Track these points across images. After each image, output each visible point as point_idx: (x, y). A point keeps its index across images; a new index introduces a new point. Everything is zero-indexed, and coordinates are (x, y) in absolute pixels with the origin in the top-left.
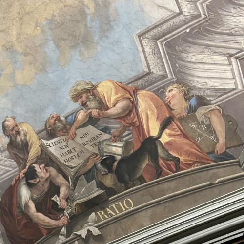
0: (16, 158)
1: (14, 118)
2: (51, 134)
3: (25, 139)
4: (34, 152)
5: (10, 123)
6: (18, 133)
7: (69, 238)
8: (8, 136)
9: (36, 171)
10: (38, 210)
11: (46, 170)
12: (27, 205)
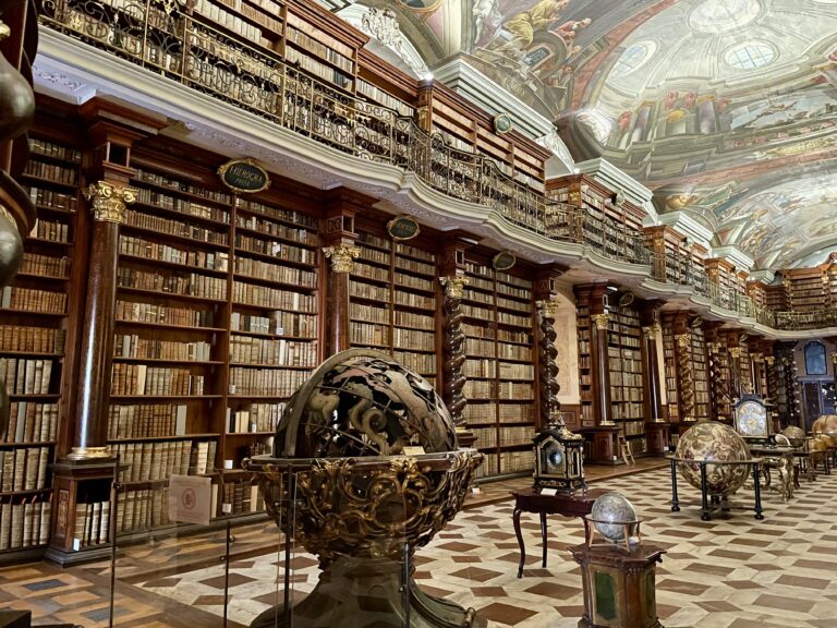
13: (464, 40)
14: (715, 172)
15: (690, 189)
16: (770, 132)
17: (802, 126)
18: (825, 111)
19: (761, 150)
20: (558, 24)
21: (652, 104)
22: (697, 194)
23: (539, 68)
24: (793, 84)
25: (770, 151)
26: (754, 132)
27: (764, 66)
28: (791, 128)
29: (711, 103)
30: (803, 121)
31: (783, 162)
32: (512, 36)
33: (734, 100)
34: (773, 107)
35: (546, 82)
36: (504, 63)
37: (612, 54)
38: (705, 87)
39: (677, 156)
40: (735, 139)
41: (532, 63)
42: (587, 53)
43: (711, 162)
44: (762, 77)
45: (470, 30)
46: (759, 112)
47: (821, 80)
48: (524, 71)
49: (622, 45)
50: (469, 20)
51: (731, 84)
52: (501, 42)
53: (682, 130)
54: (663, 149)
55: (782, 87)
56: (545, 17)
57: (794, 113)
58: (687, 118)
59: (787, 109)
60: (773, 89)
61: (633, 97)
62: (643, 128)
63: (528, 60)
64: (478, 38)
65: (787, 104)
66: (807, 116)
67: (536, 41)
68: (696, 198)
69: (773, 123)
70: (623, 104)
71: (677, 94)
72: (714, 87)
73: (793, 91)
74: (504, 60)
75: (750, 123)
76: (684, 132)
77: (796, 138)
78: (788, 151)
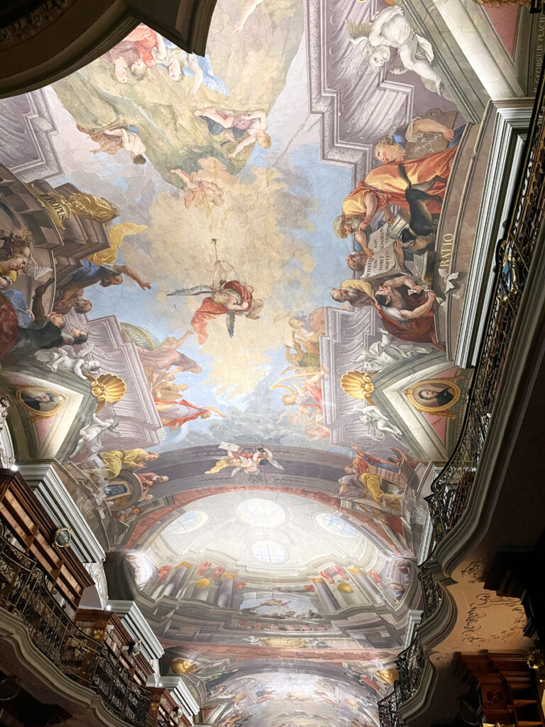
0: (364, 304)
1: (334, 289)
2: (360, 268)
3: (354, 289)
4: (366, 289)
5: (336, 294)
6: (346, 292)
7: (447, 299)
8: (345, 300)
9: (381, 295)
10: (411, 309)
11: (385, 287)
12: (403, 316)
13: (62, 451)
14: (217, 646)
15: (194, 656)
16: (265, 621)
17: (290, 623)
18: (307, 616)
19: (256, 635)
20: (142, 471)
21: (189, 567)
22: (197, 663)
23: (114, 500)
24: (292, 586)
25: (262, 638)
26: (255, 617)
27: (276, 564)
28: (281, 623)
29: (232, 581)
30: (291, 619)
31: (269, 652)
32: (103, 465)
33: (249, 585)
34: (274, 600)
35: (114, 514)
36: (86, 483)
37: (175, 512)
38: (231, 566)
39: (193, 621)
40: (241, 619)
41: (110, 494)
42: (155, 503)
43: (217, 635)
44: (272, 572)
45: (71, 445)
46: (263, 601)
47: (310, 589)
48: (100, 498)
49: (184, 508)
50: (73, 437)
51: (250, 570)
52: (92, 466)
53: (204, 597)
54: (185, 611)
55: (283, 586)
56: (134, 461)
57: (287, 611)
58: (211, 588)
59: (283, 605)
60: (278, 585)
61: (177, 555)
62: (175, 585)
63: (108, 490)
64: (74, 454)
65: (284, 601)
66: (295, 616)
67: (120, 477)
68: (197, 667)
69: (270, 614)
70: (168, 558)
71: (211, 564)
72: (238, 568)
73: (290, 592)
74: (87, 482)
75: (253, 609)
76: (205, 600)
77: (282, 633)
78: (275, 642)
